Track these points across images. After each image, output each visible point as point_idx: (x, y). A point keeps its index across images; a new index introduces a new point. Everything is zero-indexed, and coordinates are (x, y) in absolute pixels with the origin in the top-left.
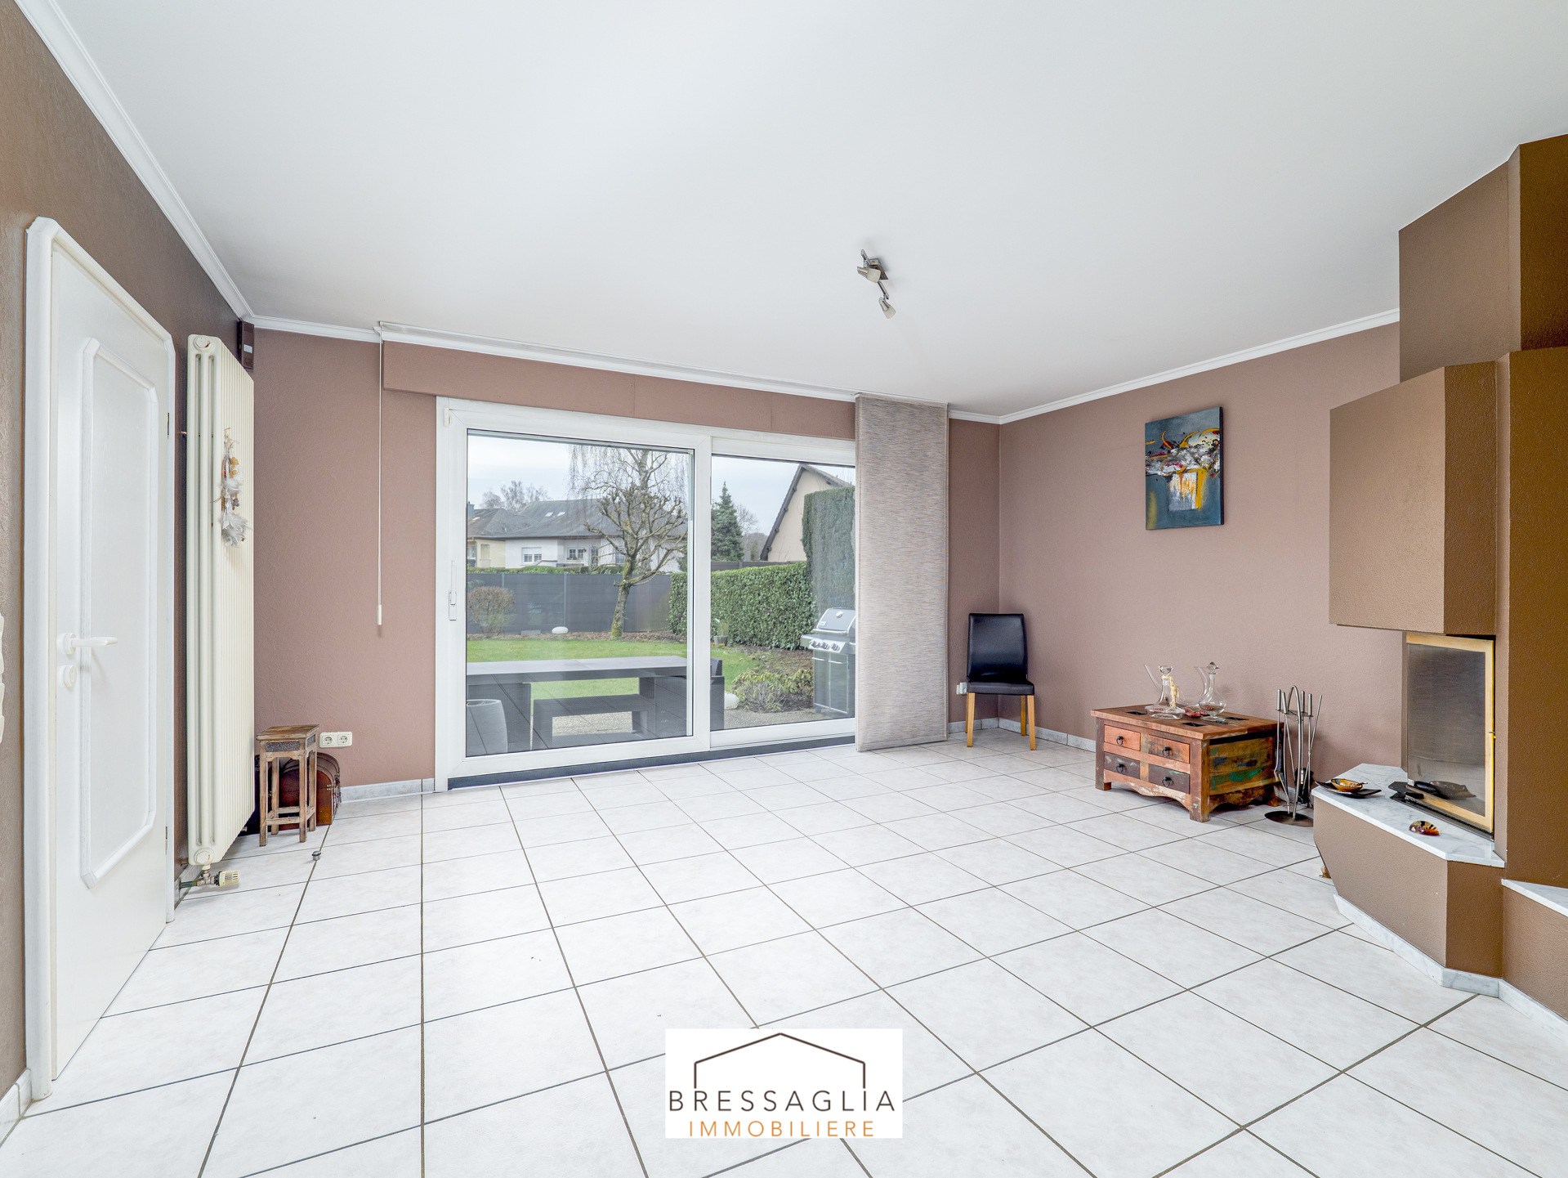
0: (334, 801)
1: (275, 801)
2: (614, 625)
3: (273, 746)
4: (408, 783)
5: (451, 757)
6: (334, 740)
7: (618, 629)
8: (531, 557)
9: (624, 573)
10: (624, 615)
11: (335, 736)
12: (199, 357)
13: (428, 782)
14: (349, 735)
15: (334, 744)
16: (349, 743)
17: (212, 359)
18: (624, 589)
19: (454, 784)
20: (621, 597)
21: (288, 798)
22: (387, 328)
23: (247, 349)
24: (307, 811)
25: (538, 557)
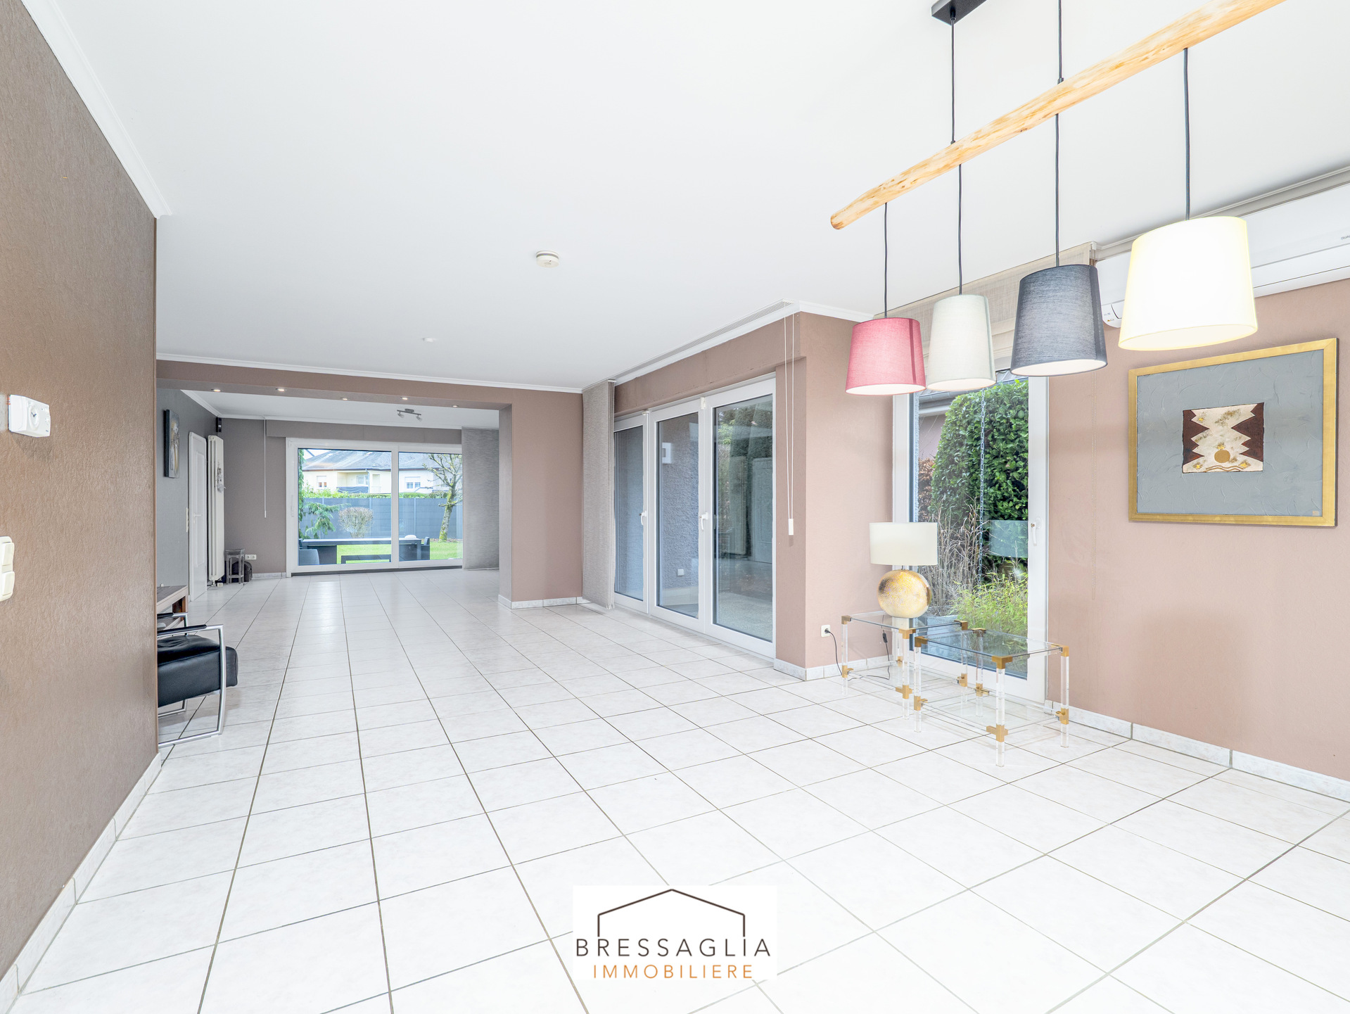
0: (250, 575)
1: (231, 572)
2: (441, 533)
3: (231, 554)
4: (277, 574)
5: (292, 564)
6: (250, 557)
7: (444, 535)
8: (412, 484)
9: (449, 497)
10: (448, 526)
11: (249, 556)
12: (211, 442)
13: (284, 574)
14: (255, 556)
15: (250, 559)
16: (255, 558)
17: (215, 442)
18: (448, 508)
19: (293, 575)
20: (446, 513)
21: (235, 572)
22: (267, 415)
23: (220, 426)
24: (241, 576)
25: (417, 484)
